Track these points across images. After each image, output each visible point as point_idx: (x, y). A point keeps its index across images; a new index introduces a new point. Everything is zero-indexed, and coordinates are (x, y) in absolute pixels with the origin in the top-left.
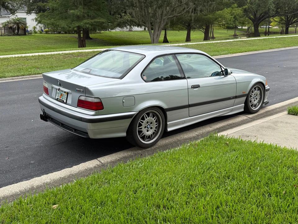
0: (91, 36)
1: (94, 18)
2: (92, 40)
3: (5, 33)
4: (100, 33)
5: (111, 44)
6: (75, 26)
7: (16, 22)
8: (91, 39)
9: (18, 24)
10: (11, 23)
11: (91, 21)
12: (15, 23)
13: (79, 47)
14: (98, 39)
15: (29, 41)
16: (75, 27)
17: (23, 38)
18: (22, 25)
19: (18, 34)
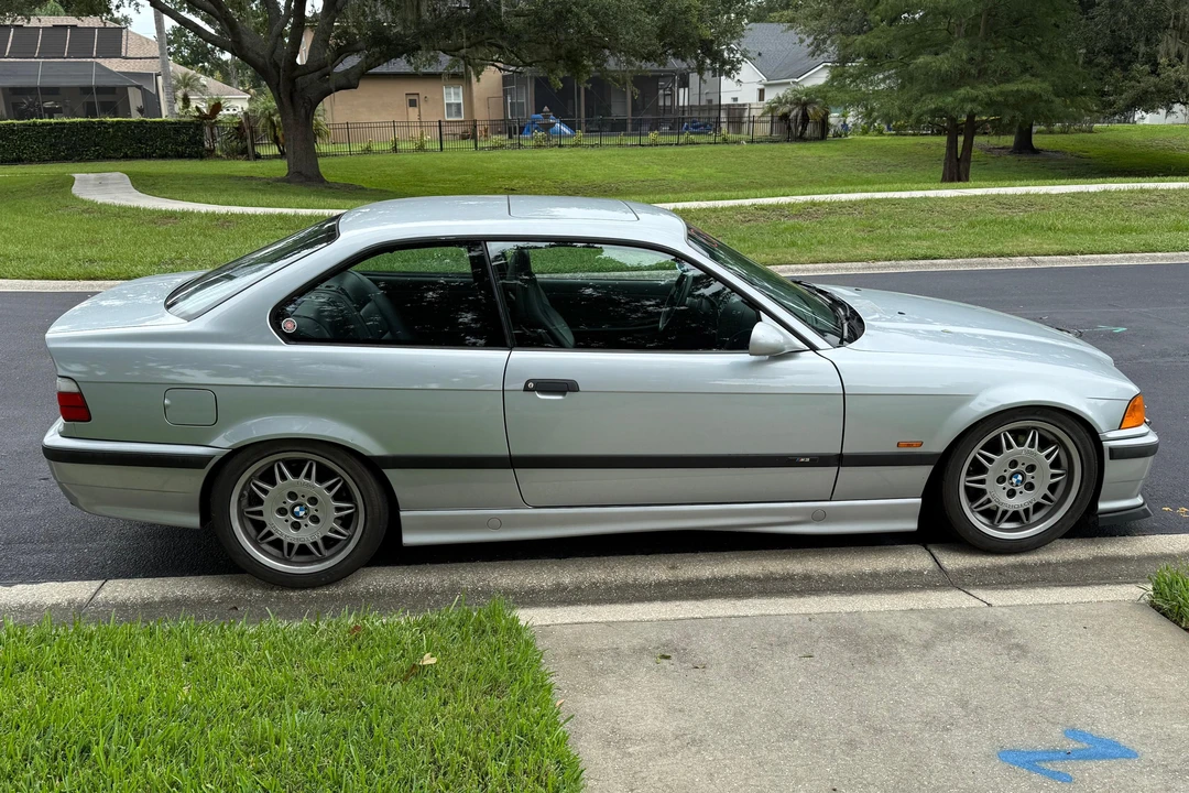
0: (1038, 141)
1: (1006, 77)
2: (1036, 157)
3: (772, 133)
4: (1091, 132)
5: (1102, 172)
6: (925, 109)
7: (799, 99)
8: (1036, 152)
9: (804, 105)
10: (787, 102)
11: (989, 90)
12: (797, 102)
13: (944, 180)
14: (1064, 153)
15: (820, 158)
16: (926, 113)
17: (809, 149)
18: (814, 109)
19: (801, 138)
